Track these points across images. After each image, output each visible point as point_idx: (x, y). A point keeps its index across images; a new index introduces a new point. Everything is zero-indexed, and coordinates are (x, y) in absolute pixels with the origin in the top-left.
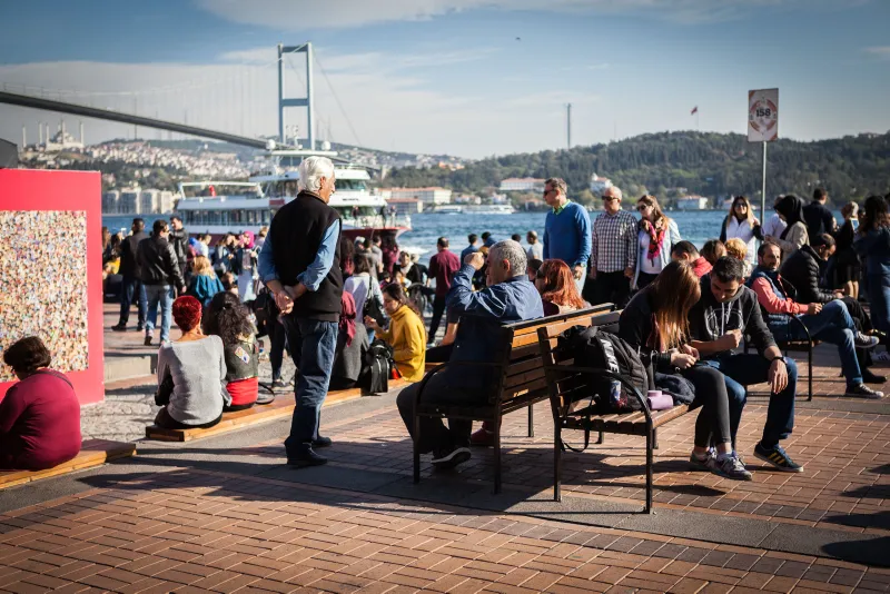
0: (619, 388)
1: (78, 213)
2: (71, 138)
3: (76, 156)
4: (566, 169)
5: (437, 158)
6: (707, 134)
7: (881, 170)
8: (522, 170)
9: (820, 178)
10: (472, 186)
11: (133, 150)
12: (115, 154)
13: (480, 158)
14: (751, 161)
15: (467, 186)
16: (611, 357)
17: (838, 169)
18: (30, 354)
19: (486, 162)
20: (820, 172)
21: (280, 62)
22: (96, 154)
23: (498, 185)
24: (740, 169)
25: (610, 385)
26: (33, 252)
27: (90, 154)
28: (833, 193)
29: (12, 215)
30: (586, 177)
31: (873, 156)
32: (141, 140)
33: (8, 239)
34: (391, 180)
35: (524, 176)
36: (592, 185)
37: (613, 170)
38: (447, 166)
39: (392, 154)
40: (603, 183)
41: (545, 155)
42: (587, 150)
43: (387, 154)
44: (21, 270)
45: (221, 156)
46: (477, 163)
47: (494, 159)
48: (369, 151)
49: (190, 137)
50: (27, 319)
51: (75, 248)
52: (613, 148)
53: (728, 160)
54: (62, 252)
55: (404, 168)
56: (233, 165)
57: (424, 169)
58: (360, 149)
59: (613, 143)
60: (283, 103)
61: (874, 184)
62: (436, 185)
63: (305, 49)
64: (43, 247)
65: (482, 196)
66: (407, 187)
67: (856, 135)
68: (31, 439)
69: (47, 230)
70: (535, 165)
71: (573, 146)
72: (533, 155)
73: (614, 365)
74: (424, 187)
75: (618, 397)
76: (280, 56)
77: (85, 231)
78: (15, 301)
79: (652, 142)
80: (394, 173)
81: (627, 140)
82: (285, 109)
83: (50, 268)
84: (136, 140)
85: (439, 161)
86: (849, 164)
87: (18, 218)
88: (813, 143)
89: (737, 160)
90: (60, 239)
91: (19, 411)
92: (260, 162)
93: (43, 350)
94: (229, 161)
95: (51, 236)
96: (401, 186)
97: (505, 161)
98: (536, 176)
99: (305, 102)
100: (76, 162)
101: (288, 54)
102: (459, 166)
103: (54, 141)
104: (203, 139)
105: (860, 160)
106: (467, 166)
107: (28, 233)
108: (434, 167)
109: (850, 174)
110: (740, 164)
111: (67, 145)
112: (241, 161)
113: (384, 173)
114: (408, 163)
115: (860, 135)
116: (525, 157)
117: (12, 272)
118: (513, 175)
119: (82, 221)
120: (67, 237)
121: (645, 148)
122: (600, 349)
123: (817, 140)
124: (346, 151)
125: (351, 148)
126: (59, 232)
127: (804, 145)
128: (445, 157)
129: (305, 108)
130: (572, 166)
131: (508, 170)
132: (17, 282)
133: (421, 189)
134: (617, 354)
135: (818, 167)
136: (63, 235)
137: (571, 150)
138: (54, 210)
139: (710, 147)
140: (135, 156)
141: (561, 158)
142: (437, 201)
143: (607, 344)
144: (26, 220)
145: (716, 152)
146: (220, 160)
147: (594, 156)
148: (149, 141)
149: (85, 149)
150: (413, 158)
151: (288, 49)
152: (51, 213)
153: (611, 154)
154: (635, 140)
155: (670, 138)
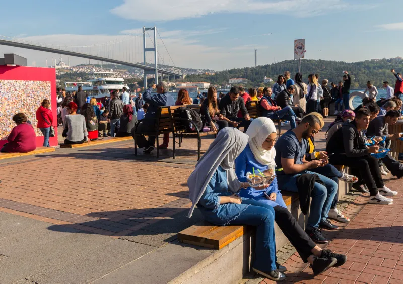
0: (192, 125)
1: (48, 82)
2: (65, 64)
3: (66, 71)
4: (255, 75)
5: (205, 71)
6: (310, 61)
7: (380, 74)
8: (237, 75)
9: (355, 78)
10: (218, 82)
11: (88, 68)
12: (82, 70)
13: (221, 71)
14: (328, 71)
15: (216, 81)
16: (190, 115)
17: (362, 74)
18: (20, 118)
19: (223, 72)
20: (355, 75)
21: (144, 34)
22: (74, 70)
23: (228, 81)
24: (323, 74)
25: (189, 124)
26: (32, 94)
27: (72, 70)
28: (360, 83)
29: (25, 82)
30: (262, 78)
31: (377, 68)
32: (91, 65)
33: (23, 90)
34: (187, 80)
35: (238, 78)
36: (265, 81)
37: (273, 75)
38: (208, 74)
39: (187, 69)
40: (269, 80)
41: (246, 69)
42: (263, 67)
43: (185, 69)
44: (28, 100)
45: (121, 71)
46: (220, 73)
47: (226, 71)
48: (179, 68)
49: (110, 63)
50: (30, 117)
51: (47, 94)
52: (273, 66)
53: (318, 71)
54: (42, 95)
55: (192, 75)
56: (126, 74)
57: (199, 75)
58: (175, 67)
59: (273, 65)
60: (146, 50)
61: (377, 79)
62: (204, 81)
63: (153, 29)
64: (36, 93)
65: (222, 85)
66: (193, 82)
67: (370, 60)
68: (20, 143)
69: (37, 87)
70: (242, 73)
71: (257, 66)
72: (242, 69)
73: (190, 118)
74: (199, 82)
75: (192, 128)
76: (144, 32)
77: (50, 88)
78: (26, 111)
79: (289, 64)
80: (188, 77)
81: (278, 63)
82: (146, 52)
83: (38, 100)
84: (89, 65)
85: (205, 72)
86: (367, 72)
87: (27, 83)
88: (352, 63)
89: (322, 71)
90: (42, 91)
91: (16, 135)
92: (137, 73)
93: (24, 117)
94: (125, 72)
95: (38, 90)
96: (191, 82)
97: (231, 72)
98: (243, 78)
99: (154, 50)
100: (67, 73)
101: (147, 31)
102: (213, 74)
103: (58, 65)
104: (115, 64)
105: (372, 70)
106: (216, 74)
107: (30, 88)
108: (203, 74)
109: (367, 76)
110: (323, 72)
111: (63, 67)
112: (129, 72)
113: (184, 77)
114: (193, 73)
115: (372, 60)
116: (239, 70)
117: (25, 101)
118: (234, 77)
119: (50, 85)
120: (44, 90)
121: (285, 66)
122: (186, 113)
123: (354, 62)
124: (170, 68)
125: (172, 67)
126: (41, 88)
127: (349, 64)
128: (208, 71)
129: (153, 52)
130: (257, 74)
131: (232, 75)
132: (27, 105)
133: (198, 83)
134: (191, 114)
135: (354, 73)
136: (43, 89)
137: (256, 67)
138: (39, 80)
139: (311, 65)
140: (89, 71)
141: (252, 71)
142: (204, 87)
143: (188, 111)
144: (30, 83)
145: (314, 67)
146: (122, 72)
147: (266, 70)
148: (94, 65)
149: (70, 68)
150: (195, 71)
151: (147, 29)
152: (38, 82)
153: (272, 69)
154: (282, 63)
155: (296, 62)
